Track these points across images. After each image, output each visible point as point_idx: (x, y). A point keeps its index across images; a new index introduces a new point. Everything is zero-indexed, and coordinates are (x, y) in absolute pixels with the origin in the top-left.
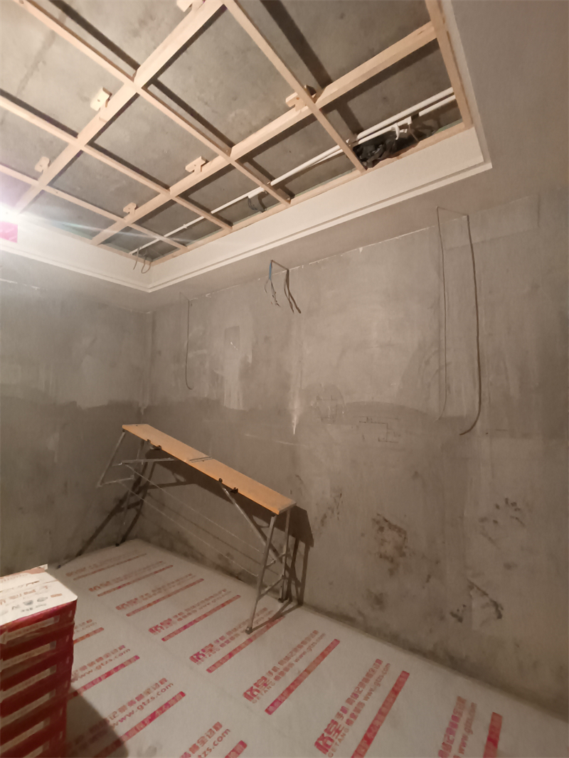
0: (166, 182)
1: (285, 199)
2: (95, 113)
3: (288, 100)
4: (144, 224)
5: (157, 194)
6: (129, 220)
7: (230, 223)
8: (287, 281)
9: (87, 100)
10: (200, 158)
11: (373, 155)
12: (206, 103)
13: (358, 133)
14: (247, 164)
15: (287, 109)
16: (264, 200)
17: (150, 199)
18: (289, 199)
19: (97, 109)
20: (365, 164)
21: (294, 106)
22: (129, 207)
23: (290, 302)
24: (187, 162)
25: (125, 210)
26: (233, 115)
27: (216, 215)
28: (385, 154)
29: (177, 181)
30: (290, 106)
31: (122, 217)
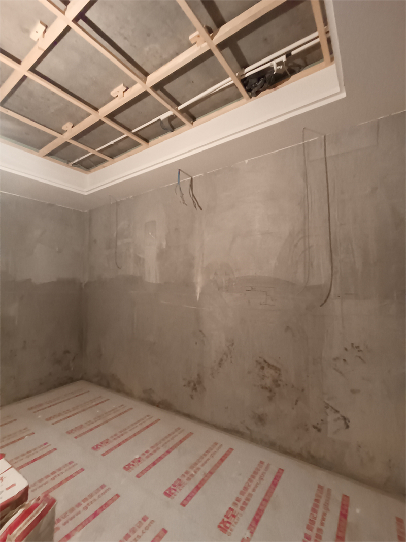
0: (96, 105)
1: (189, 121)
2: (34, 43)
3: (191, 37)
4: (79, 140)
5: (89, 115)
6: (67, 137)
7: (147, 141)
8: (191, 186)
9: (28, 32)
10: (122, 85)
11: (256, 86)
12: (125, 38)
13: (245, 67)
14: (159, 91)
15: (190, 45)
16: (173, 122)
17: (83, 119)
18: (192, 122)
19: (35, 39)
20: (250, 94)
21: (196, 43)
22: (67, 126)
23: (194, 202)
24: (112, 89)
25: (64, 128)
26: (147, 49)
27: (136, 134)
28: (266, 85)
29: (105, 104)
30: (193, 42)
31: (62, 134)
